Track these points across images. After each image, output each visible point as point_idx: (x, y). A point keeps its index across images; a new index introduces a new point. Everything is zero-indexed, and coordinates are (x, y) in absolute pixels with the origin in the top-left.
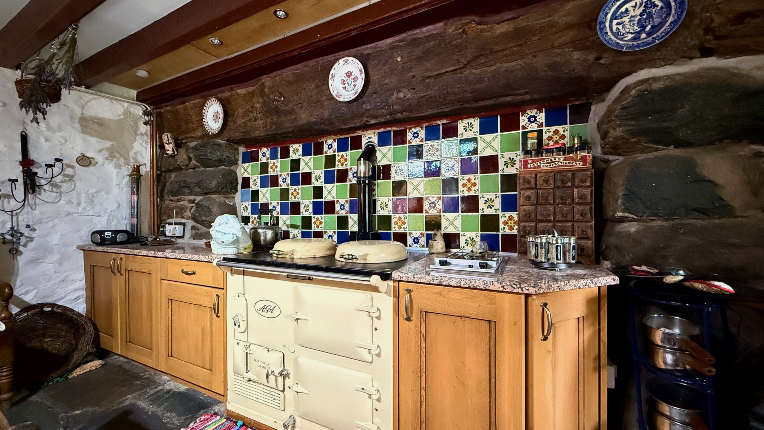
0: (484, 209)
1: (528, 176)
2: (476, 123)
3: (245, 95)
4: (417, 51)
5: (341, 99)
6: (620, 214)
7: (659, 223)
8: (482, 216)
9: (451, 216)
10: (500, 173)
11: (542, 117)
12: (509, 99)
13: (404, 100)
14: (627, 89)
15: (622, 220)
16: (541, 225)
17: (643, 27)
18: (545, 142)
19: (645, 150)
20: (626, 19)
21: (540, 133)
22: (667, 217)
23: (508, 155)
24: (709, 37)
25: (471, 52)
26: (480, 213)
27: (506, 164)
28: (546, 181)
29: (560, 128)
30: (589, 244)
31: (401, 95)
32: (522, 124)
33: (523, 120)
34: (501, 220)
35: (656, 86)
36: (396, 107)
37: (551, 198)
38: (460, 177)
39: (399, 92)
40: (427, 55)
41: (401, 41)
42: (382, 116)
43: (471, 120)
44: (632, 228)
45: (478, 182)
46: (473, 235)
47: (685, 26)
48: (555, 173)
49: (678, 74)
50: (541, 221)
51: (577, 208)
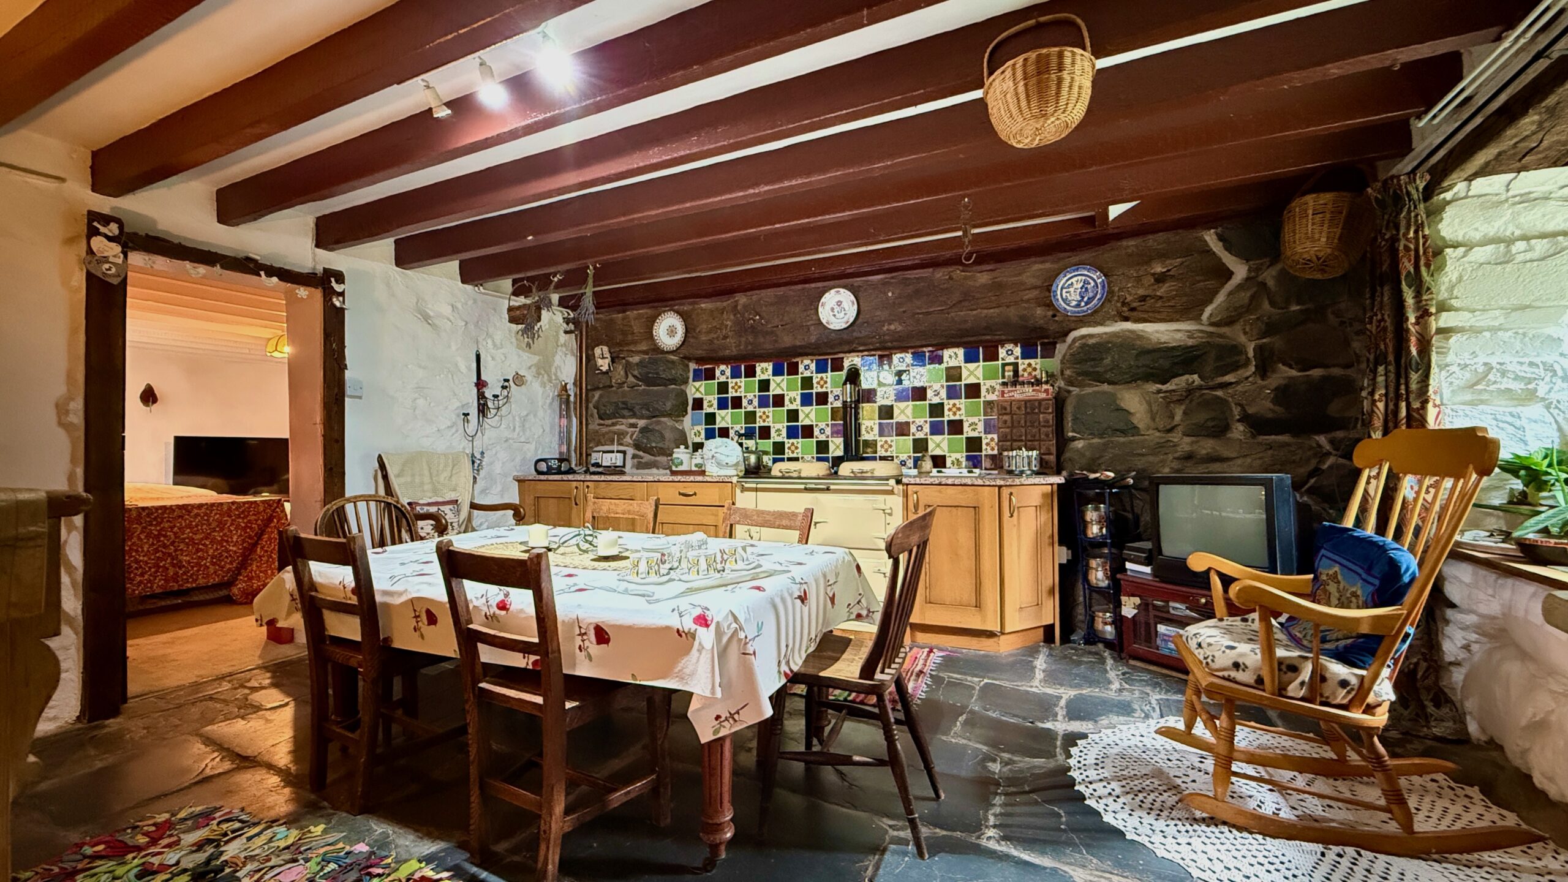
0: (968, 432)
1: (1005, 404)
2: (961, 352)
3: (712, 311)
4: (910, 289)
5: (831, 327)
6: (1070, 434)
7: (1096, 440)
8: (967, 438)
9: (937, 438)
10: (982, 399)
11: (1018, 351)
12: (988, 337)
13: (895, 332)
14: (1074, 340)
15: (1074, 439)
16: (1015, 444)
17: (1083, 298)
18: (1021, 373)
19: (1090, 385)
20: (1072, 290)
21: (1016, 365)
22: (1101, 436)
23: (989, 383)
24: (1125, 309)
25: (956, 296)
26: (965, 435)
27: (988, 391)
28: (1019, 408)
29: (1032, 361)
30: (1052, 458)
31: (892, 327)
32: (1001, 356)
33: (1002, 352)
34: (984, 442)
35: (1091, 341)
36: (887, 338)
37: (1022, 422)
38: (946, 402)
39: (890, 324)
40: (917, 293)
41: (892, 278)
42: (872, 344)
43: (956, 350)
44: (1079, 444)
45: (963, 407)
46: (958, 456)
47: (1108, 300)
48: (1026, 402)
49: (1106, 333)
50: (1016, 441)
51: (1043, 430)
